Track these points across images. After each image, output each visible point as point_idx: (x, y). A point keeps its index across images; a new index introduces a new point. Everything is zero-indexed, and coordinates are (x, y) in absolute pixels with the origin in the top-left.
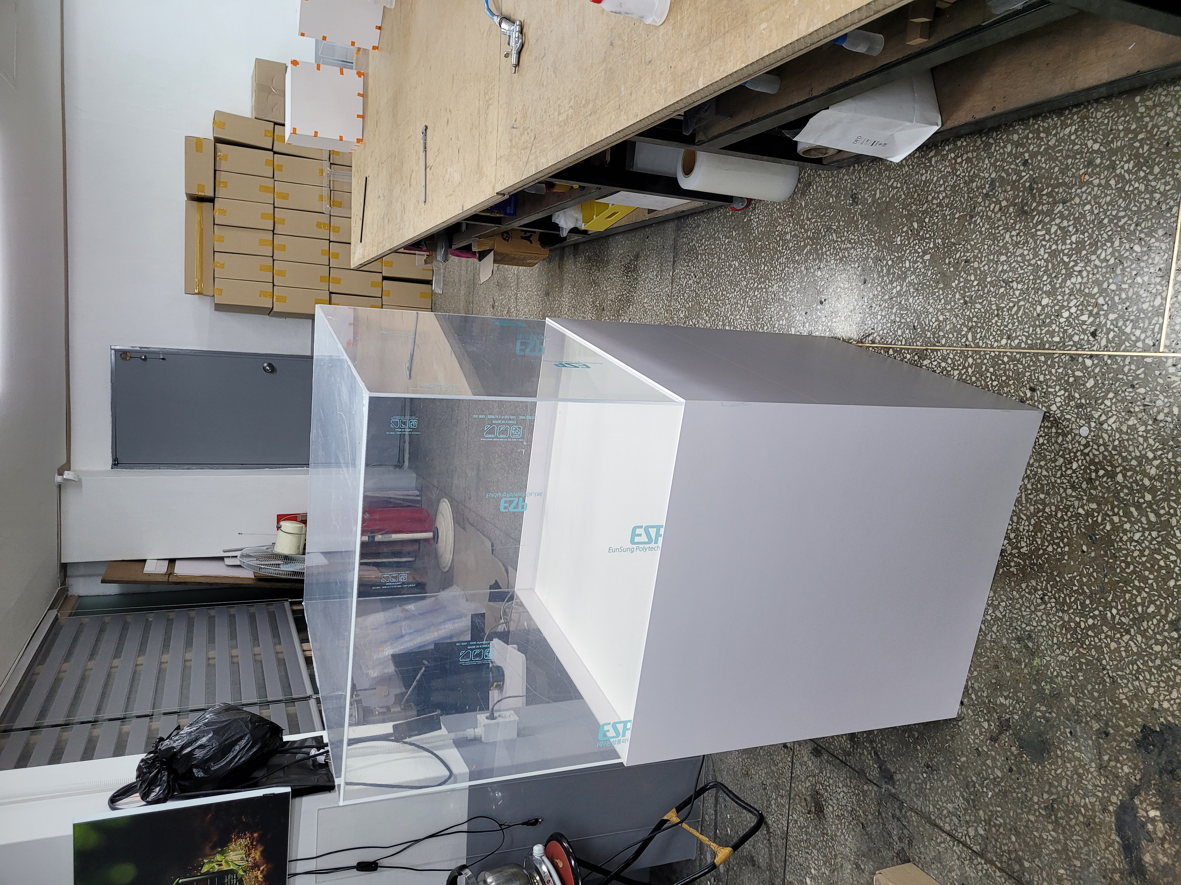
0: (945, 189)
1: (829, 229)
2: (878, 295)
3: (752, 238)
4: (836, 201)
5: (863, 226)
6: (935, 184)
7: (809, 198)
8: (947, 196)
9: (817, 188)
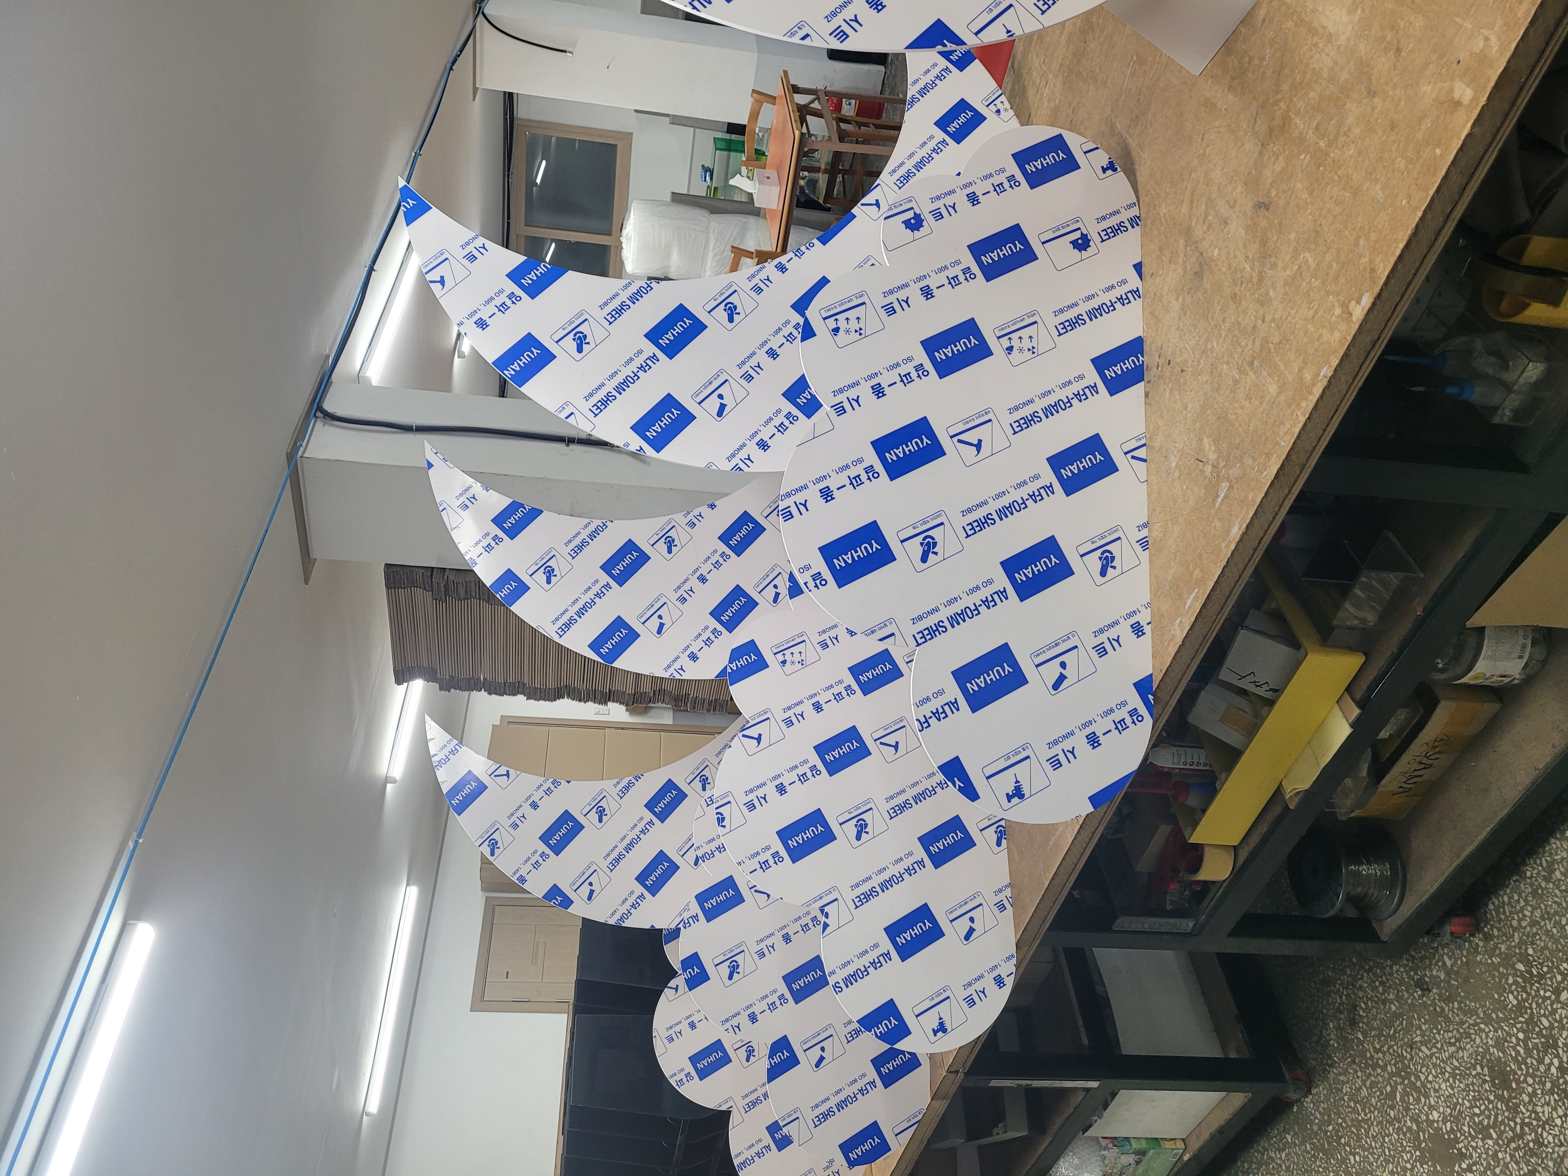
0: (1526, 901)
1: (1411, 1045)
2: (1535, 1090)
3: (1315, 1128)
4: (1400, 1004)
5: (1454, 1012)
6: (1509, 903)
7: (1363, 1023)
8: (1534, 908)
9: (1366, 1004)
